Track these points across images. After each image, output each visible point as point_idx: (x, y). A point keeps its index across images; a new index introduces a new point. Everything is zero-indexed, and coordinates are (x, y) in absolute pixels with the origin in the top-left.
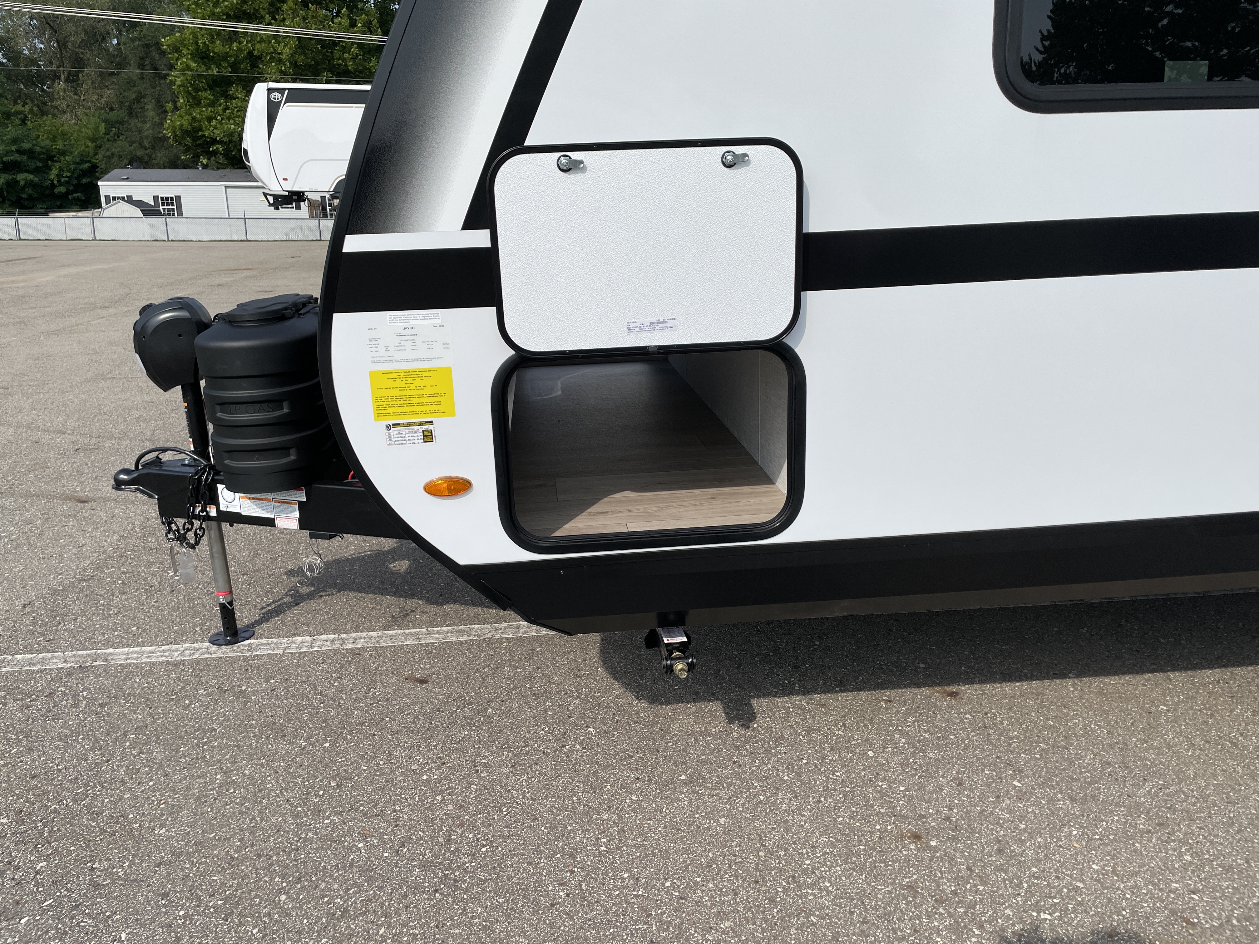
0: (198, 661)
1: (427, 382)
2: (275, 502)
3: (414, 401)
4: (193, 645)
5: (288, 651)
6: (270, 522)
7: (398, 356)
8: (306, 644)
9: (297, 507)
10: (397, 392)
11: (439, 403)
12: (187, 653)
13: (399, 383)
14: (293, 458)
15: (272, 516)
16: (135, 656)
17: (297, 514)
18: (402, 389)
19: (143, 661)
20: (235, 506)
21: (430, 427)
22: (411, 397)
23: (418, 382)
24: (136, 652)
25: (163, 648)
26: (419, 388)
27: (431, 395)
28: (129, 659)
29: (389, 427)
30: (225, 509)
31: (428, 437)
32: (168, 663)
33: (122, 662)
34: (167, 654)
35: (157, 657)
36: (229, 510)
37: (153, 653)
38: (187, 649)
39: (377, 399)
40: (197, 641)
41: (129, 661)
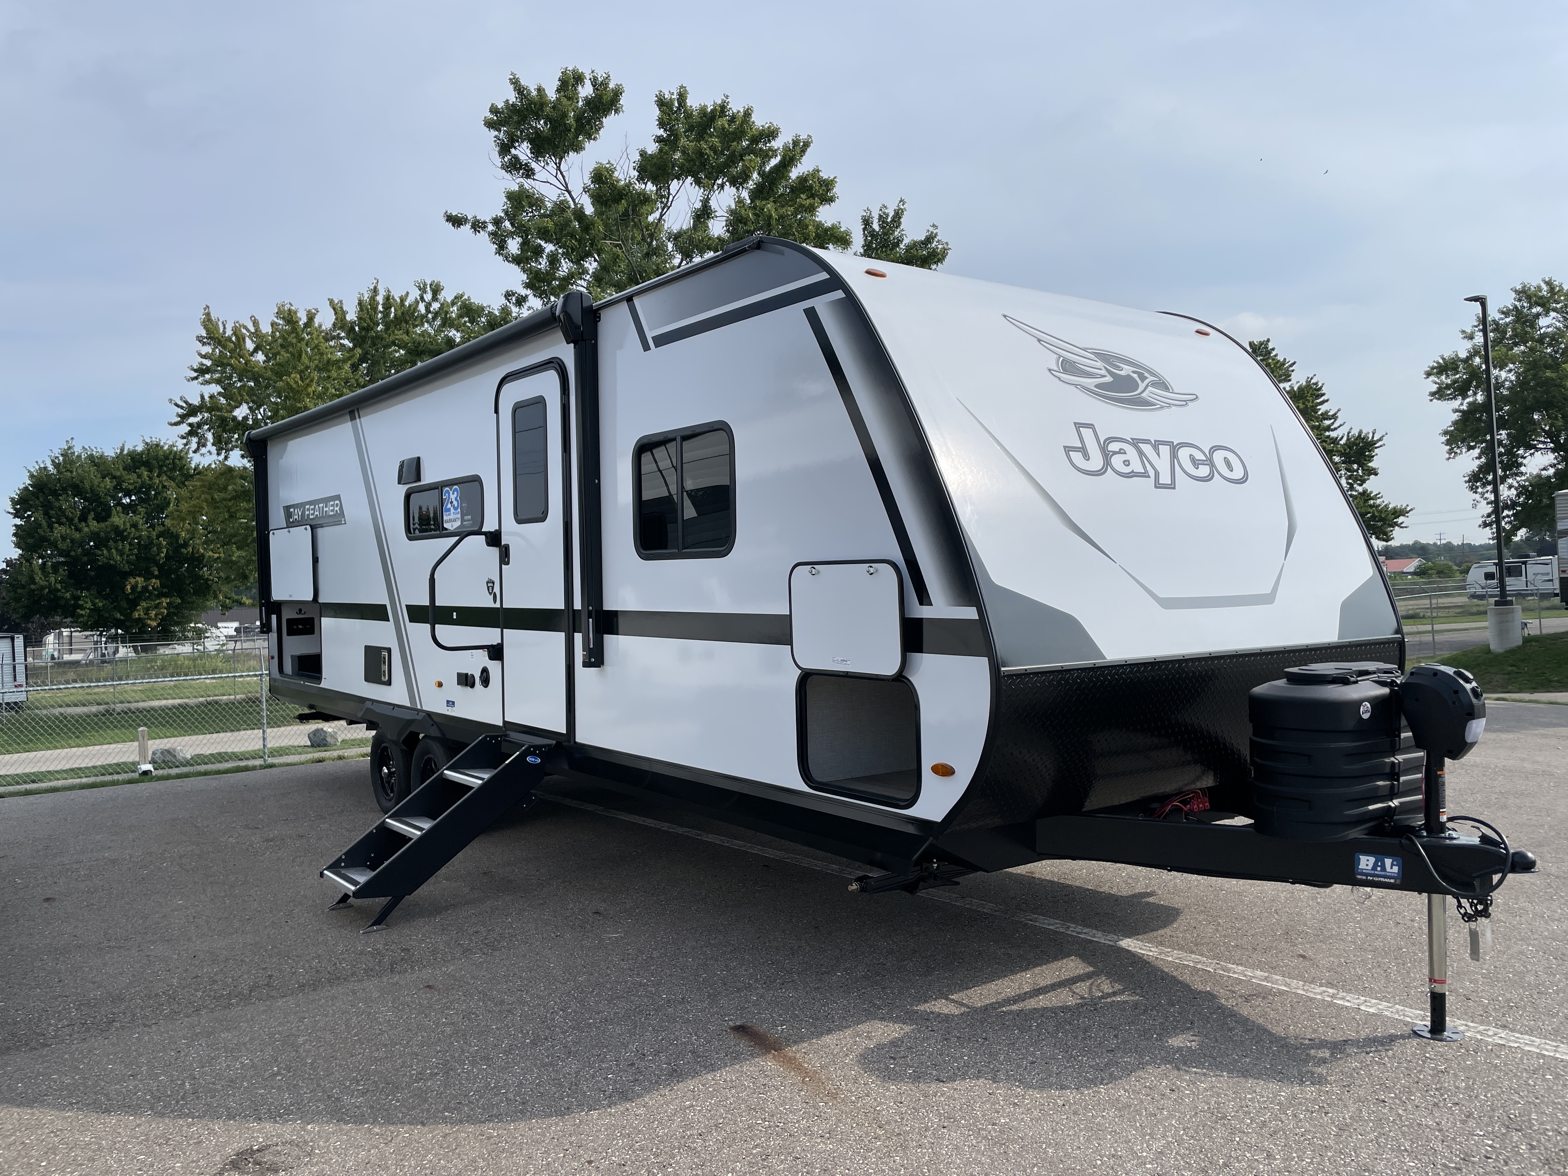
0: (1482, 1023)
4: (1482, 1037)
5: (1390, 1005)
8: (1369, 1004)
12: (1490, 1033)
16: (1547, 1047)
19: (1539, 1040)
24: (1547, 1050)
25: (1516, 1045)
28: (1555, 1046)
32: (1513, 1031)
33: (1562, 1045)
34: (1512, 1038)
35: (1523, 1039)
37: (1526, 1044)
38: (1489, 1036)
40: (1477, 1040)
41: (1555, 1044)
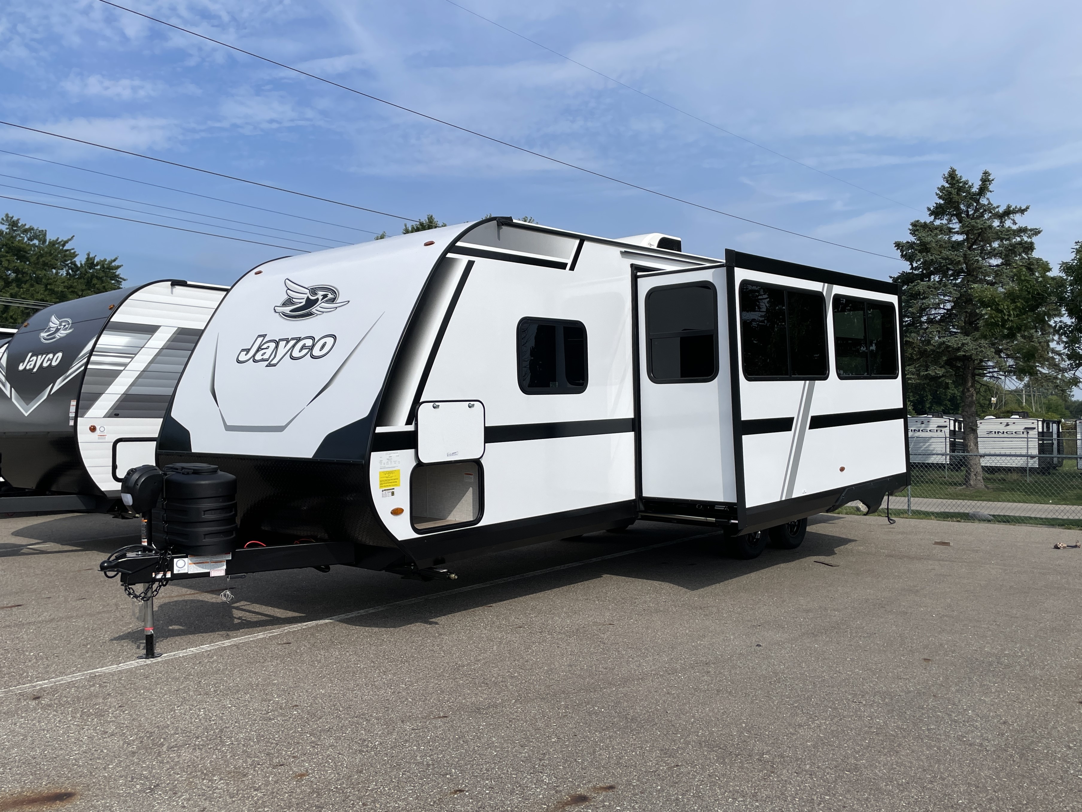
1: (394, 475)
2: (212, 563)
3: (390, 481)
6: (207, 574)
7: (387, 466)
9: (225, 563)
10: (386, 479)
11: (396, 482)
13: (387, 475)
14: (234, 535)
15: (209, 571)
17: (225, 567)
18: (387, 477)
20: (185, 570)
21: (393, 490)
22: (389, 480)
23: (391, 475)
26: (391, 477)
27: (395, 479)
29: (383, 491)
30: (177, 572)
31: (393, 494)
36: (179, 572)
39: (381, 481)
